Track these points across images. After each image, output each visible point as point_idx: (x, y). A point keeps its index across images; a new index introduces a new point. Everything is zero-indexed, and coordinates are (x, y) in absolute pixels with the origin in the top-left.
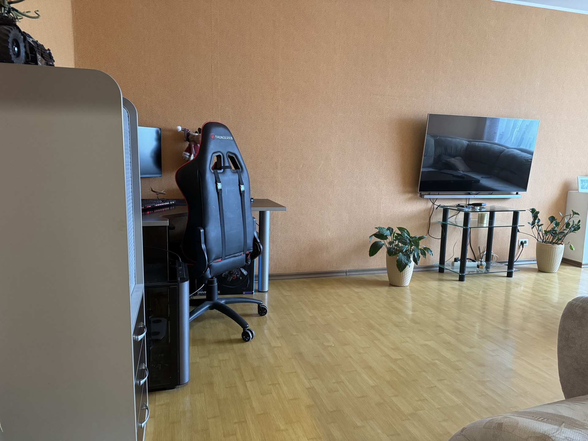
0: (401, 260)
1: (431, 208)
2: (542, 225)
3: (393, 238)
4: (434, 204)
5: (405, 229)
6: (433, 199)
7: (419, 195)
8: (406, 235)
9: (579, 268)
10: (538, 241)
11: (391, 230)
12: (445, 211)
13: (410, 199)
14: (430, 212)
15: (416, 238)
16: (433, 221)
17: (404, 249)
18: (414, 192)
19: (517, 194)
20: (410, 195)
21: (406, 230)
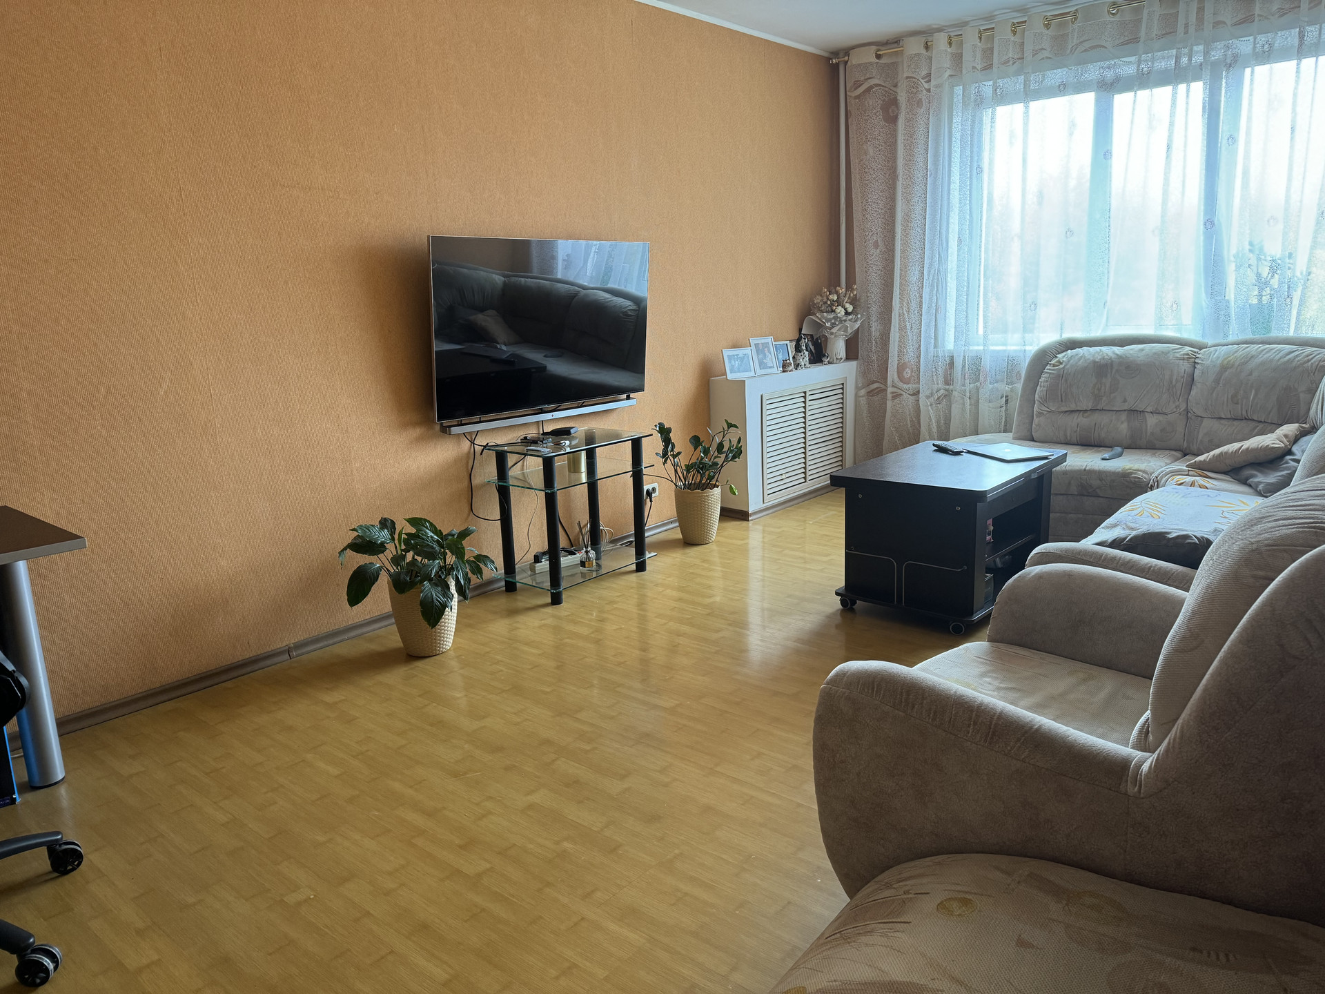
0: (430, 600)
1: (469, 452)
2: (679, 453)
3: (400, 545)
4: (473, 443)
5: (425, 520)
6: (471, 433)
7: (437, 427)
8: (430, 534)
9: (744, 523)
10: (676, 486)
11: (389, 524)
12: (501, 458)
13: (420, 440)
14: (468, 462)
15: (453, 535)
16: (477, 481)
17: (431, 570)
18: (426, 422)
19: (628, 398)
20: (418, 431)
21: (428, 521)
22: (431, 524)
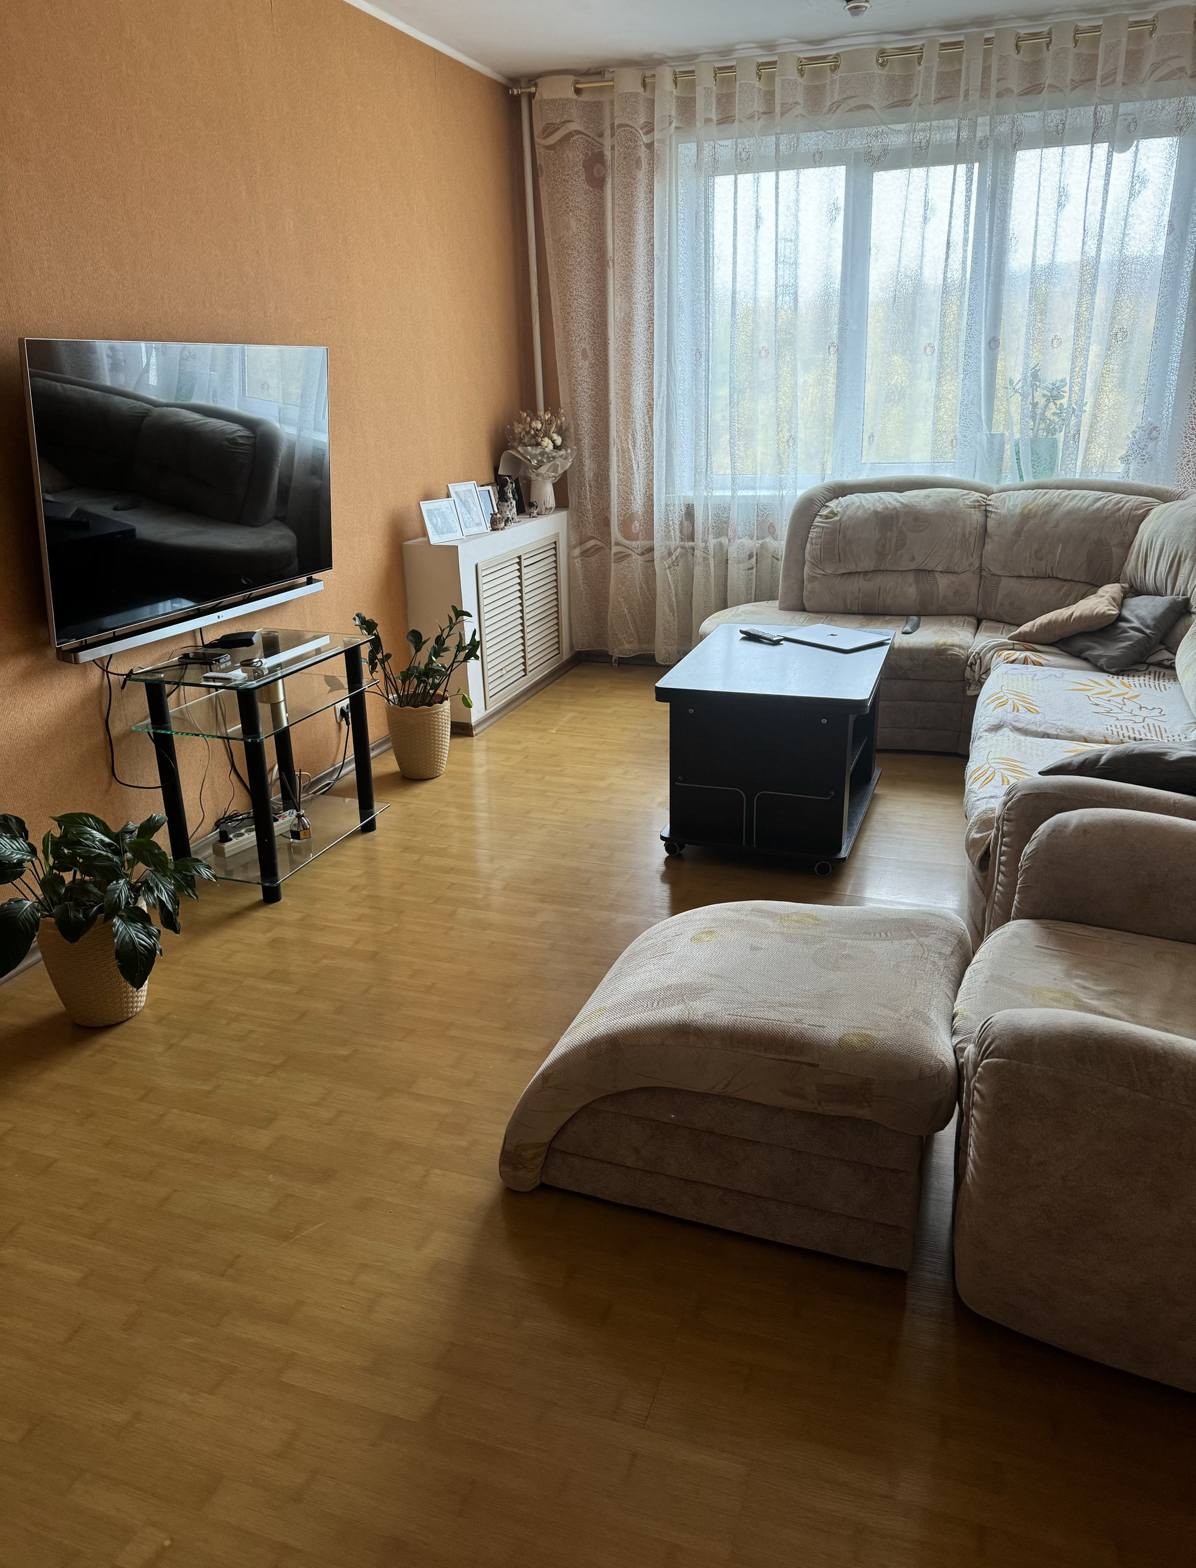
0: (131, 947)
1: (101, 686)
2: (388, 656)
3: (47, 859)
4: (105, 671)
5: (88, 815)
6: (101, 659)
7: (51, 653)
8: (98, 835)
9: (468, 739)
10: (389, 700)
11: (13, 825)
12: (156, 694)
13: (27, 676)
14: (101, 703)
15: (131, 832)
16: (117, 728)
17: (119, 897)
18: (34, 645)
19: (310, 581)
20: (19, 664)
21: (93, 817)
22: (97, 820)
